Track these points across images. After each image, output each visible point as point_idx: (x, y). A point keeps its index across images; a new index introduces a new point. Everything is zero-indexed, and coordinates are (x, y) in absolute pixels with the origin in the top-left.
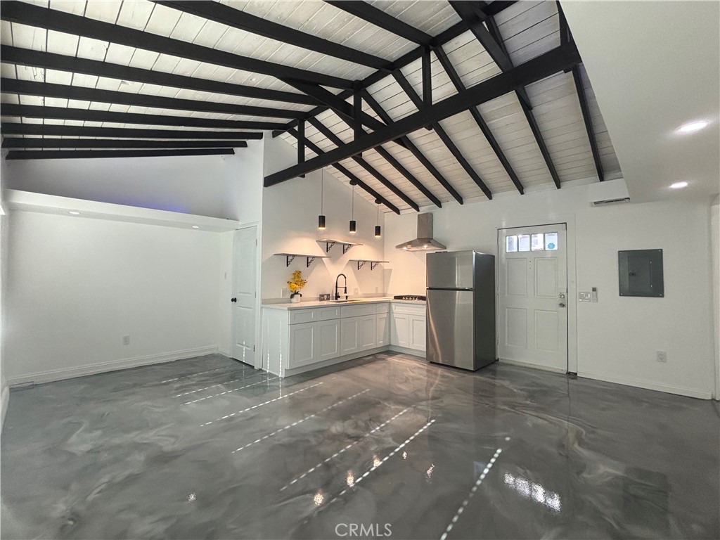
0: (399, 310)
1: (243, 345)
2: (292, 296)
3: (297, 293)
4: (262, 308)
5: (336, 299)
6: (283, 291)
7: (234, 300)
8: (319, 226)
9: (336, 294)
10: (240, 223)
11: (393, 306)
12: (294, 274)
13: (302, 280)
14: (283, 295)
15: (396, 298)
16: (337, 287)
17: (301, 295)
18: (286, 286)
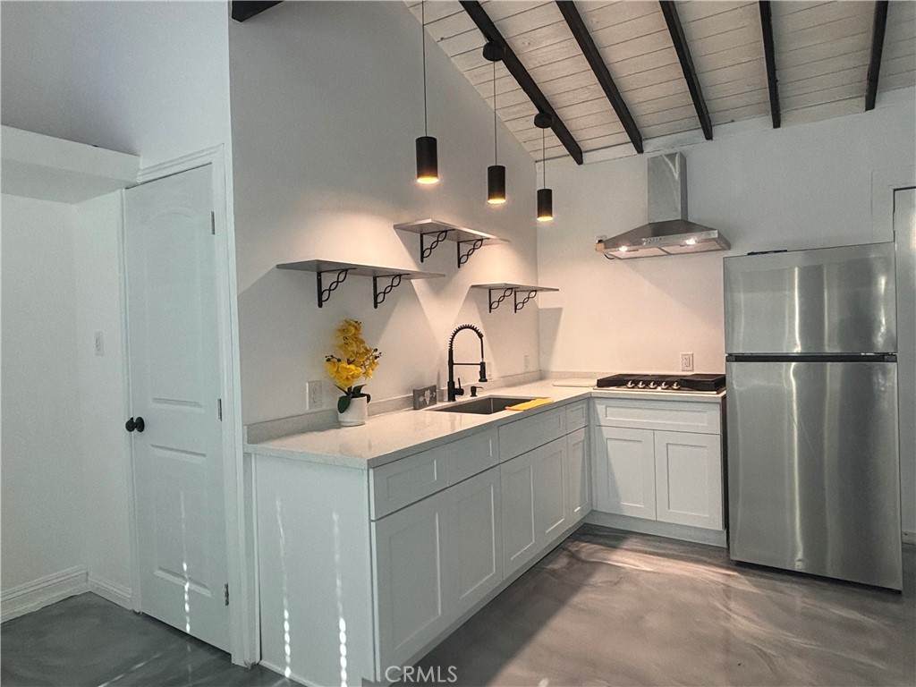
0: (615, 416)
1: (180, 575)
2: (344, 405)
3: (356, 393)
4: (247, 455)
5: (452, 398)
6: (313, 391)
7: (136, 425)
8: (419, 175)
9: (451, 383)
10: (143, 163)
11: (600, 408)
12: (343, 330)
13: (368, 351)
14: (313, 402)
15: (602, 383)
16: (451, 363)
17: (369, 400)
18: (319, 372)
